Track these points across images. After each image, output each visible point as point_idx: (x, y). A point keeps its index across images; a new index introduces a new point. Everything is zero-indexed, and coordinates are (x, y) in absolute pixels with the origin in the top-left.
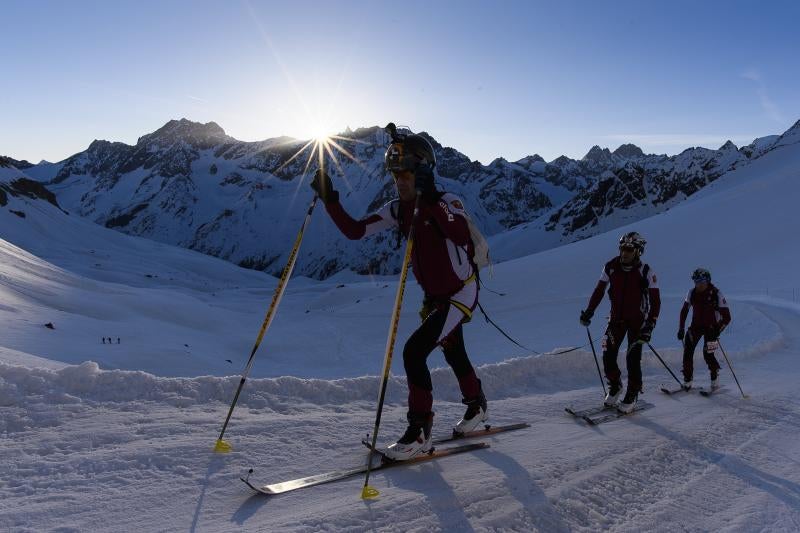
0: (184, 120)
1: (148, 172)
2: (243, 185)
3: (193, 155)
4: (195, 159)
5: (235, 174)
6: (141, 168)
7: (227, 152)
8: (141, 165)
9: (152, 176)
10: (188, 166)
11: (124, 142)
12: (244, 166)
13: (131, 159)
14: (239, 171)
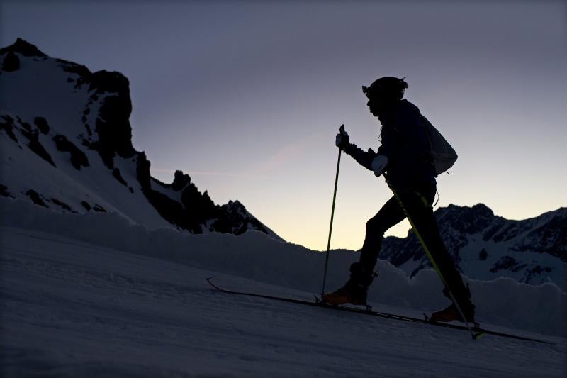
0: (451, 206)
1: (418, 263)
2: (516, 270)
3: (461, 242)
4: (463, 245)
5: (507, 257)
6: (411, 260)
7: (496, 234)
8: (410, 257)
9: (422, 267)
10: (457, 254)
11: (396, 236)
12: (517, 248)
13: (402, 252)
14: (511, 254)
